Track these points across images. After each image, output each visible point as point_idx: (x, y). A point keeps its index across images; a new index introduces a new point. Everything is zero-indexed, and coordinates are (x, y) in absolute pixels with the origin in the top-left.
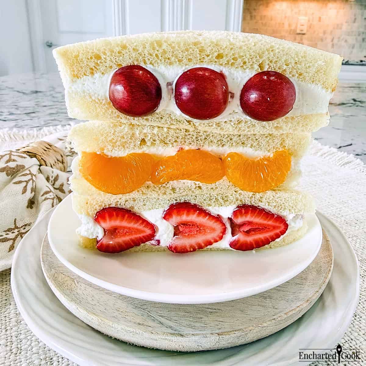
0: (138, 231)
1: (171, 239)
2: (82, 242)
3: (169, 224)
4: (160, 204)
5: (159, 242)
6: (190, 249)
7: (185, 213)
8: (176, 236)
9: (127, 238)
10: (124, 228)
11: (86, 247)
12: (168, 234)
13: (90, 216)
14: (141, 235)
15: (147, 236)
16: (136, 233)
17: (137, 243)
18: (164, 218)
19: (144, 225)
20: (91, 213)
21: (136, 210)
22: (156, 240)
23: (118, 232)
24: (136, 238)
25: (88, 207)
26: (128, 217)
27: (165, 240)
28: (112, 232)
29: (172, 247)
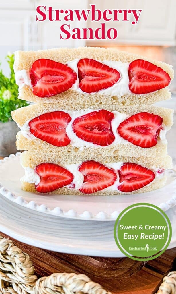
0: (63, 178)
1: (82, 184)
2: (24, 187)
3: (82, 174)
4: (76, 161)
5: (74, 185)
6: (93, 190)
7: (92, 167)
8: (85, 182)
9: (55, 183)
10: (54, 176)
11: (26, 191)
12: (81, 181)
13: (32, 168)
14: (64, 181)
15: (68, 181)
16: (61, 179)
17: (61, 185)
18: (79, 170)
19: (66, 174)
20: (32, 166)
21: (62, 164)
22: (73, 184)
23: (50, 179)
24: (61, 183)
25: (31, 162)
26: (57, 169)
27: (78, 184)
28: (46, 179)
29: (82, 189)
